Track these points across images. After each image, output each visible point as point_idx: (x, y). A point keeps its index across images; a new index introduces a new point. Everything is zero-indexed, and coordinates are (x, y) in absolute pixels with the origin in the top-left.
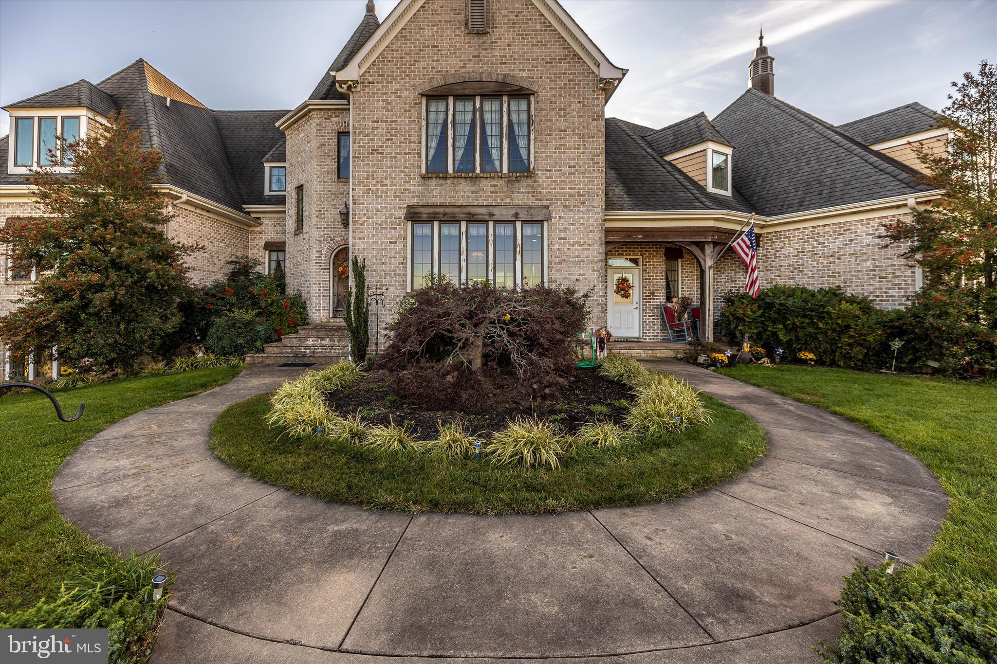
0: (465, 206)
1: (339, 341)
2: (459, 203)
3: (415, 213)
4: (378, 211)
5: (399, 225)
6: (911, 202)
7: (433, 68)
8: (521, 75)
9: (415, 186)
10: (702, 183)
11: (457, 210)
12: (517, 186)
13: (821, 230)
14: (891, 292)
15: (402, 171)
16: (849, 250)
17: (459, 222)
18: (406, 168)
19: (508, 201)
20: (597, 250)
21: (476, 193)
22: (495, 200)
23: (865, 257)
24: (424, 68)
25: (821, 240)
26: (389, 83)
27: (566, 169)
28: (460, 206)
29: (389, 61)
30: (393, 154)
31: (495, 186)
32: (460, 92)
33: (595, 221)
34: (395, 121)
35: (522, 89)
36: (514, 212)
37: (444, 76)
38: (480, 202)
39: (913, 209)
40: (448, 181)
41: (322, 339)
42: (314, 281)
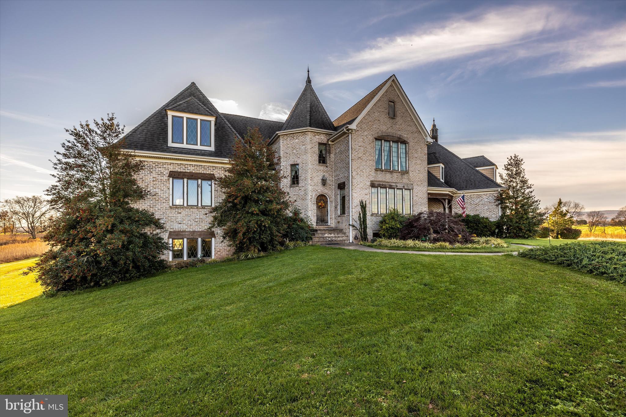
0: (389, 182)
1: (337, 235)
2: (387, 181)
3: (373, 184)
4: (361, 182)
5: (368, 188)
6: (499, 190)
7: (378, 128)
8: (405, 136)
9: (373, 173)
10: (439, 178)
11: (386, 184)
12: (404, 176)
13: (473, 196)
14: (493, 216)
15: (369, 167)
16: (481, 203)
17: (386, 188)
18: (370, 166)
19: (401, 181)
20: (426, 201)
21: (392, 177)
22: (398, 181)
23: (486, 205)
24: (375, 128)
25: (473, 199)
26: (364, 132)
27: (417, 172)
28: (387, 182)
29: (364, 123)
30: (366, 160)
31: (397, 175)
32: (387, 139)
33: (425, 190)
34: (366, 147)
35: (405, 141)
36: (403, 185)
37: (382, 132)
38: (393, 181)
39: (499, 192)
40: (384, 172)
41: (331, 234)
42: (310, 209)
